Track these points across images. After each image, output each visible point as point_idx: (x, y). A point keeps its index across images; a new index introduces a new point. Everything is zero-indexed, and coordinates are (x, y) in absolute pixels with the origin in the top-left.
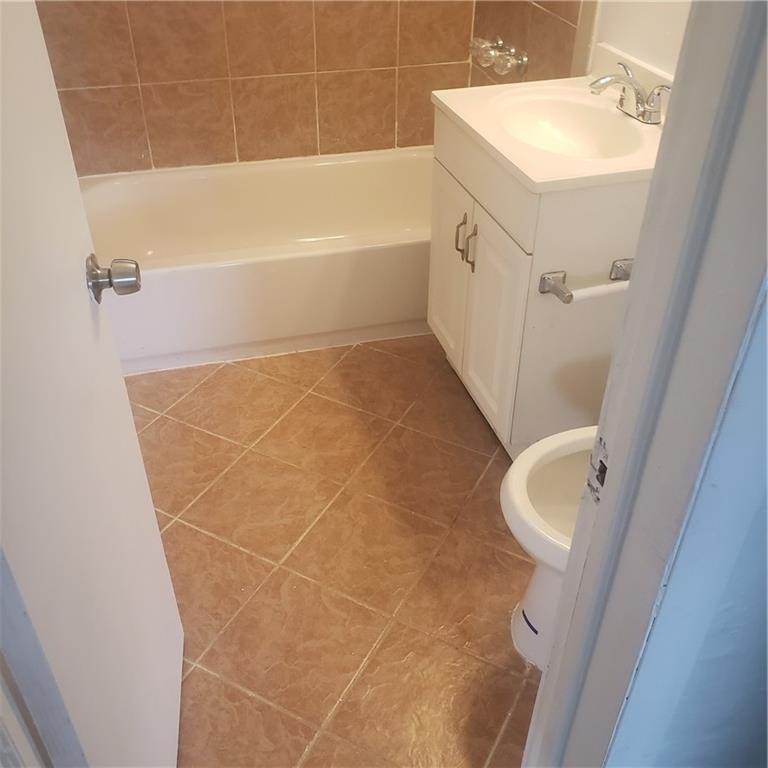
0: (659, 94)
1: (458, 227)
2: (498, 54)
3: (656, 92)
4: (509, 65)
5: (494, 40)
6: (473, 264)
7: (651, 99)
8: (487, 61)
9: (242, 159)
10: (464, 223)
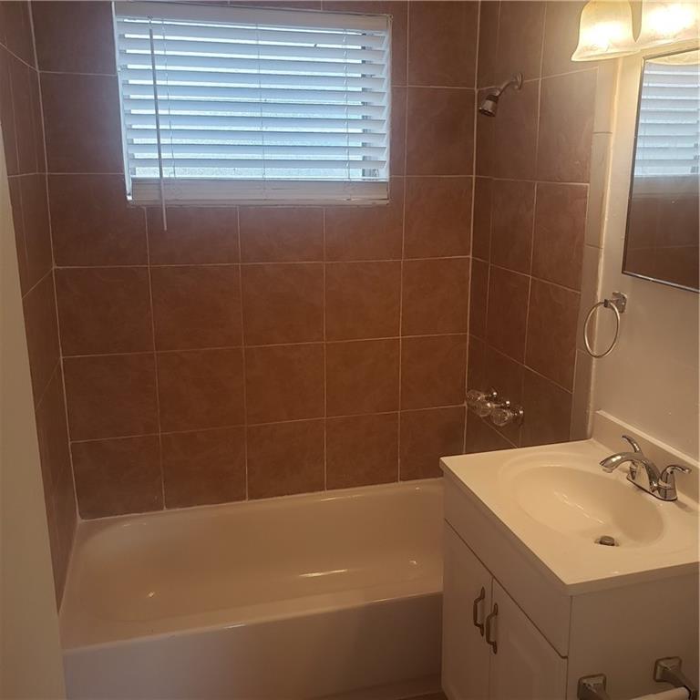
0: (672, 472)
1: (476, 602)
2: (494, 405)
3: (669, 470)
4: (507, 419)
5: (488, 391)
6: (495, 645)
7: (664, 476)
8: (484, 412)
9: (251, 497)
10: (482, 597)
